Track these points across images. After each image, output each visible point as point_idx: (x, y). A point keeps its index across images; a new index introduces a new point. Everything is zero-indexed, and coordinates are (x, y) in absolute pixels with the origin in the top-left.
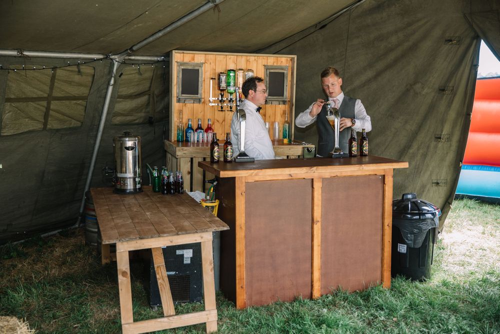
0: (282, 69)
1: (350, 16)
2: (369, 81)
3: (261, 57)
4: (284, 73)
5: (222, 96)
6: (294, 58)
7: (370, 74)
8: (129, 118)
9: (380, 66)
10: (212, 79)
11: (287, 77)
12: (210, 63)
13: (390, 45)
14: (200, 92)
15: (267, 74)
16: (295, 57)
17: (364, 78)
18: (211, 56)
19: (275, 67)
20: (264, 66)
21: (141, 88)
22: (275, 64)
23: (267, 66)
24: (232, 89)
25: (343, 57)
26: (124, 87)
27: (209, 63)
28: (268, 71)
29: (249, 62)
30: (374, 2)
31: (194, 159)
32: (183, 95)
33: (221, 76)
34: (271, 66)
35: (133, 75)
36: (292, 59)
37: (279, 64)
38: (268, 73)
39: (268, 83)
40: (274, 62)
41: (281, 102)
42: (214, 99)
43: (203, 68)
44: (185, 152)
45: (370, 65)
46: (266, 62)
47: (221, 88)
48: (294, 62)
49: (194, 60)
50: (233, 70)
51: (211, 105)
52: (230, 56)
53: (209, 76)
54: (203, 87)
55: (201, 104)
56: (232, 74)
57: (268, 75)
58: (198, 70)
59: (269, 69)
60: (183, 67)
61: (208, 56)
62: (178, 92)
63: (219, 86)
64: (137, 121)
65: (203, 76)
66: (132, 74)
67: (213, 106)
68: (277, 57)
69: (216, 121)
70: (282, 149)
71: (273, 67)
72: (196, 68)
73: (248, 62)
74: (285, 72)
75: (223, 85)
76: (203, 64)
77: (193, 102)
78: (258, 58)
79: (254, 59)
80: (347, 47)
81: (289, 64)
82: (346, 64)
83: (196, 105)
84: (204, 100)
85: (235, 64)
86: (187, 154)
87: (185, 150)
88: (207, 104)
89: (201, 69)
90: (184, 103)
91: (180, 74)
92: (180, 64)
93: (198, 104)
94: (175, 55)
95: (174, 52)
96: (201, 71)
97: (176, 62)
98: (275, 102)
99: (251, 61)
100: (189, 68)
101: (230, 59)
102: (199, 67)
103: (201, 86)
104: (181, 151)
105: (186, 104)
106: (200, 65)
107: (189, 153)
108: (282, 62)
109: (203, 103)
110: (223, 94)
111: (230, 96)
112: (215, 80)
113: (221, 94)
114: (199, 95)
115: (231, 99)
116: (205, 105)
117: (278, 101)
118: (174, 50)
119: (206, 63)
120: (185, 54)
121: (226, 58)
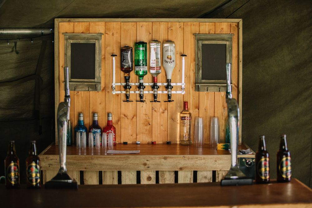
0: (223, 39)
3: (189, 24)
4: (226, 45)
5: (127, 80)
6: (238, 23)
10: (113, 55)
11: (231, 51)
12: (113, 34)
14: (97, 74)
15: (198, 47)
16: (240, 21)
18: (115, 24)
19: (211, 37)
20: (195, 34)
22: (212, 32)
23: (199, 34)
24: (142, 70)
27: (111, 34)
28: (200, 43)
29: (172, 30)
32: (73, 80)
34: (205, 35)
36: (236, 25)
37: (218, 32)
38: (200, 45)
39: (201, 60)
40: (210, 30)
41: (223, 89)
42: (119, 84)
43: (102, 41)
44: (51, 162)
46: (198, 31)
48: (239, 29)
51: (115, 93)
52: (141, 24)
53: (110, 53)
54: (103, 68)
55: (100, 92)
56: (141, 49)
57: (200, 48)
58: (94, 44)
59: (202, 40)
60: (72, 41)
64: (24, 116)
65: (103, 53)
67: (118, 95)
68: (215, 22)
69: (122, 116)
70: (203, 161)
72: (92, 41)
73: (169, 31)
74: (227, 43)
76: (101, 34)
77: (87, 89)
78: (185, 24)
79: (178, 26)
81: (234, 32)
83: (92, 93)
84: (104, 86)
85: (150, 34)
86: (54, 165)
87: (51, 160)
88: (108, 92)
89: (99, 43)
90: (75, 90)
91: (68, 51)
92: (69, 37)
93: (97, 92)
94: (59, 25)
95: (56, 21)
96: (99, 45)
97: (63, 33)
98: (213, 88)
99: (174, 28)
100: (80, 42)
101: (142, 27)
102: (96, 40)
103: (100, 66)
104: (45, 160)
105: (78, 92)
106: (97, 37)
107: (56, 163)
108: (222, 29)
109: (103, 90)
110: (129, 77)
111: (139, 80)
112: (118, 58)
113: (125, 77)
114: (96, 80)
115: (140, 84)
116: (107, 93)
117: (218, 86)
118: (56, 18)
119: (107, 33)
120: (77, 23)
121: (135, 26)
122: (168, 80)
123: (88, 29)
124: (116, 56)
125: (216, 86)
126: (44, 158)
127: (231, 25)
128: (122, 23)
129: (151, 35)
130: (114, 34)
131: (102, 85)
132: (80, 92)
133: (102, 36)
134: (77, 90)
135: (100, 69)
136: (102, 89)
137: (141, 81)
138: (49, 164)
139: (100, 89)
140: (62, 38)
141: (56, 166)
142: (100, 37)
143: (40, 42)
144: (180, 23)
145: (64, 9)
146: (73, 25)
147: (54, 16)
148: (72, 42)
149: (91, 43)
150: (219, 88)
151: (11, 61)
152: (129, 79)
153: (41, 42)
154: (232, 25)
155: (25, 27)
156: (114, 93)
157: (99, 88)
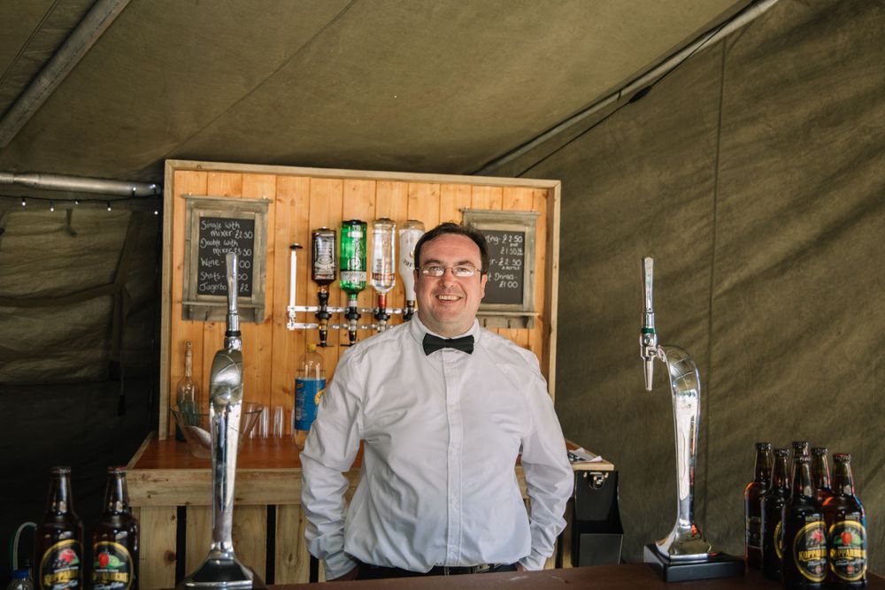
0: (519, 222)
1: (723, 60)
2: (799, 256)
3: (451, 187)
4: (524, 233)
5: (323, 300)
6: (552, 189)
7: (800, 232)
8: (48, 365)
9: (836, 205)
10: (293, 247)
11: (533, 246)
12: (293, 202)
13: (868, 138)
14: (256, 287)
16: (556, 185)
17: (780, 245)
18: (299, 180)
19: (496, 217)
20: (462, 211)
21: (84, 277)
22: (497, 207)
23: (470, 211)
24: (355, 279)
25: (709, 183)
26: (19, 272)
27: (288, 202)
29: (415, 198)
30: (800, 8)
31: (189, 513)
32: (203, 297)
33: (320, 241)
34: (483, 212)
35: (51, 237)
36: (549, 193)
37: (508, 207)
40: (492, 203)
41: (516, 322)
42: (302, 309)
43: (269, 216)
44: (153, 487)
45: (801, 205)
46: (469, 202)
47: (318, 277)
48: (553, 200)
49: (240, 191)
50: (359, 222)
52: (353, 183)
53: (287, 241)
54: (268, 274)
55: (261, 325)
56: (356, 234)
58: (252, 222)
59: (478, 221)
60: (202, 213)
61: (284, 179)
62: (186, 285)
63: (314, 270)
64: (81, 374)
65: (270, 241)
66: (47, 232)
67: (299, 331)
68: (502, 186)
71: (491, 217)
72: (247, 215)
73: (411, 201)
74: (527, 230)
75: (325, 266)
76: (267, 202)
78: (444, 187)
79: (429, 192)
80: (718, 152)
81: (540, 209)
82: (719, 205)
84: (270, 313)
85: (371, 205)
86: (162, 493)
87: (155, 481)
88: (279, 325)
89: (262, 219)
90: (206, 320)
91: (193, 233)
92: (197, 203)
93: (253, 324)
94: (173, 176)
95: (169, 164)
96: (263, 224)
97: (182, 196)
98: (495, 320)
99: (420, 195)
100: (222, 216)
101: (354, 189)
102: (256, 212)
103: (262, 270)
104: (140, 482)
105: (213, 324)
106: (258, 207)
107: (167, 490)
108: (517, 200)
109: (268, 320)
110: (328, 294)
111: (349, 300)
112: (303, 253)
113: (320, 294)
114: (254, 298)
115: (351, 308)
116: (276, 326)
117: (506, 317)
118: (169, 158)
119: (280, 200)
120: (214, 174)
121: (341, 187)
122: (409, 302)
123: (239, 190)
124: (300, 247)
125: (502, 316)
126: (137, 478)
127: (533, 193)
128: (313, 180)
129: (373, 208)
130: (296, 201)
131: (268, 311)
132: (217, 324)
133: (270, 204)
134: (212, 318)
135: (263, 275)
136: (266, 317)
137: (354, 304)
138: (149, 492)
139: (262, 319)
140: (180, 205)
141: (165, 496)
142: (264, 208)
143: (124, 213)
144: (434, 186)
145: (189, 139)
146: (205, 177)
147: (163, 153)
148: (202, 215)
149: (245, 218)
150: (509, 321)
151: (57, 251)
152: (327, 298)
153: (130, 213)
154: (536, 193)
155: (91, 175)
156: (291, 328)
157: (259, 317)
